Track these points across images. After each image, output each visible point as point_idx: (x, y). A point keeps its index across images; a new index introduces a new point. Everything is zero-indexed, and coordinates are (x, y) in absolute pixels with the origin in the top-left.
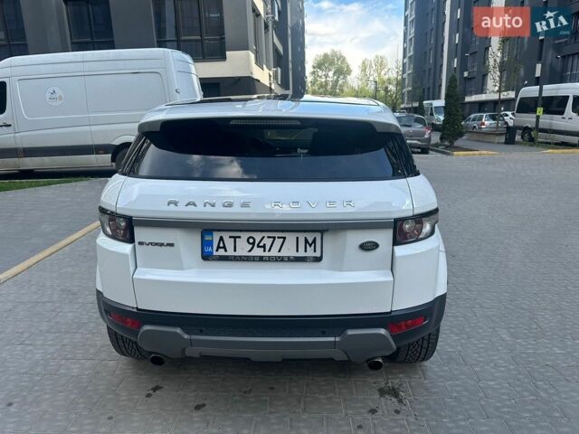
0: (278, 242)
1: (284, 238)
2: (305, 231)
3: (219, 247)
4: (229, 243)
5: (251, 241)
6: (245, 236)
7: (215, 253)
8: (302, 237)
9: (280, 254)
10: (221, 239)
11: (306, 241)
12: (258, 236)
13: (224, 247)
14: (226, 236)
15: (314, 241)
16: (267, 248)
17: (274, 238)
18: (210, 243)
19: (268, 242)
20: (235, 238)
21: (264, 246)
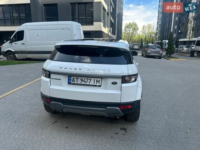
0: (89, 80)
1: (91, 79)
2: (96, 78)
3: (73, 81)
4: (76, 80)
5: (82, 80)
6: (80, 78)
7: (72, 82)
8: (96, 79)
9: (89, 84)
10: (73, 79)
11: (97, 81)
12: (83, 78)
13: (74, 81)
14: (75, 78)
15: (99, 81)
16: (86, 82)
17: (88, 79)
18: (70, 80)
19: (86, 80)
20: (77, 78)
21: (85, 81)
